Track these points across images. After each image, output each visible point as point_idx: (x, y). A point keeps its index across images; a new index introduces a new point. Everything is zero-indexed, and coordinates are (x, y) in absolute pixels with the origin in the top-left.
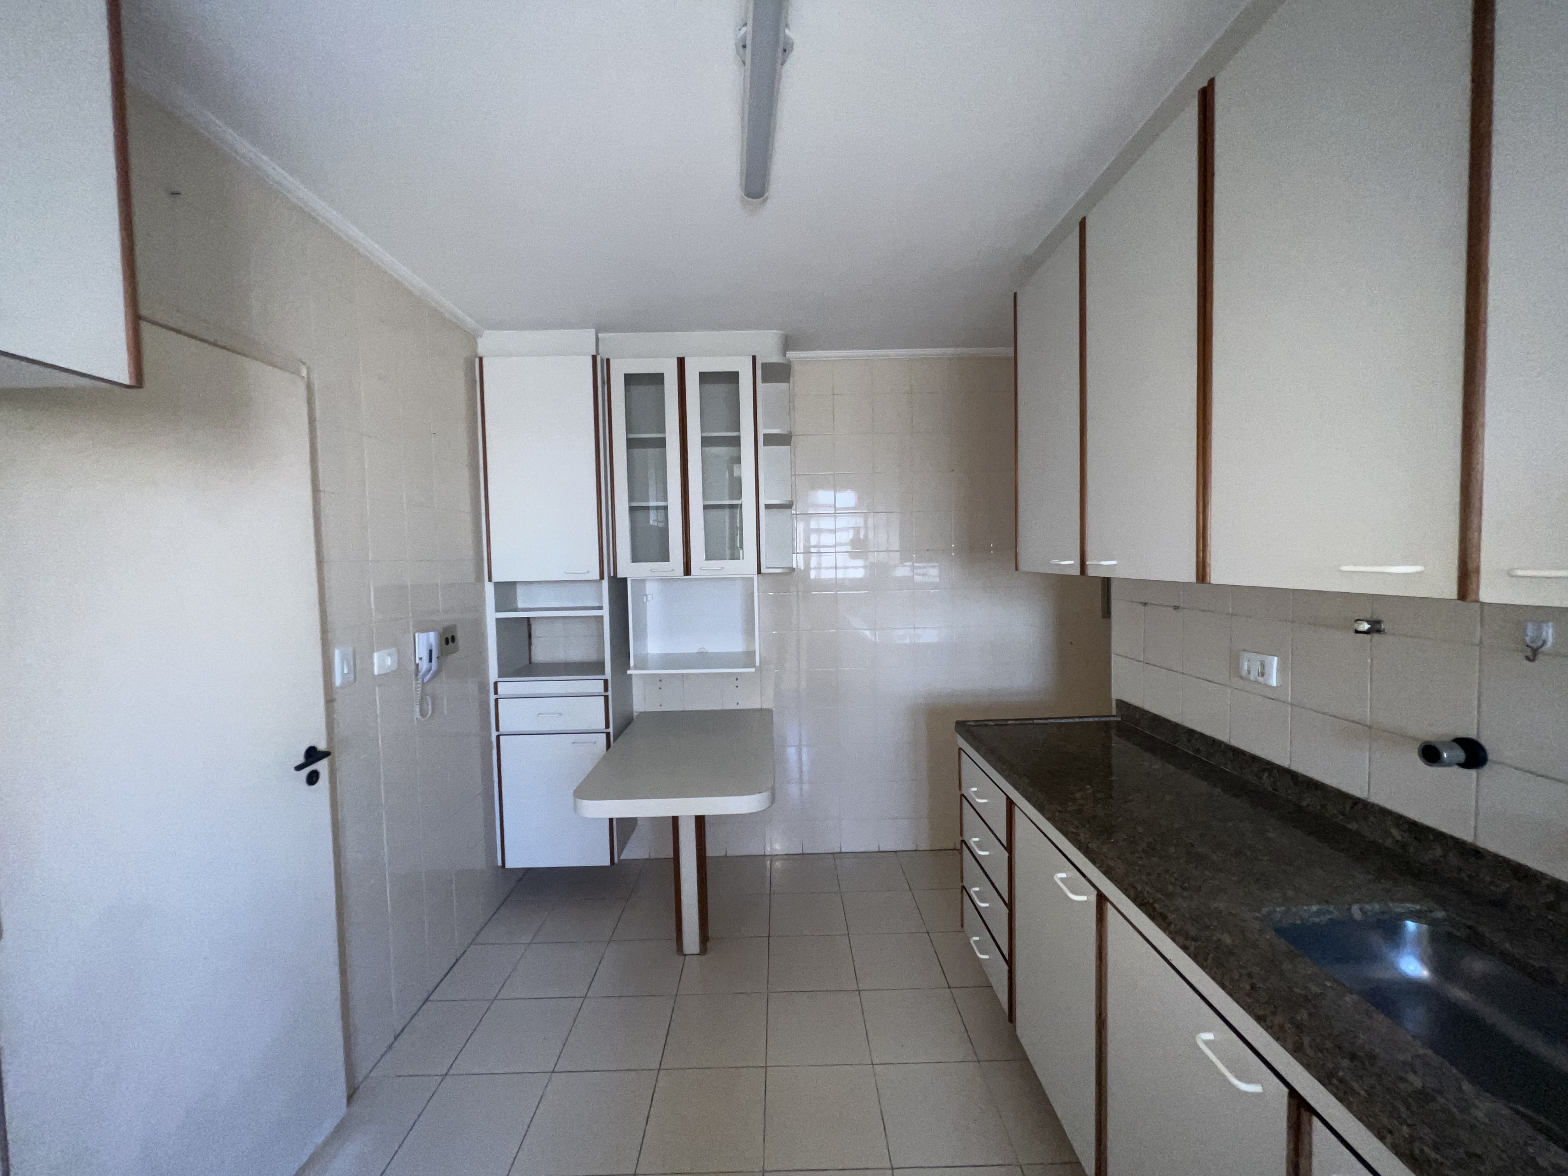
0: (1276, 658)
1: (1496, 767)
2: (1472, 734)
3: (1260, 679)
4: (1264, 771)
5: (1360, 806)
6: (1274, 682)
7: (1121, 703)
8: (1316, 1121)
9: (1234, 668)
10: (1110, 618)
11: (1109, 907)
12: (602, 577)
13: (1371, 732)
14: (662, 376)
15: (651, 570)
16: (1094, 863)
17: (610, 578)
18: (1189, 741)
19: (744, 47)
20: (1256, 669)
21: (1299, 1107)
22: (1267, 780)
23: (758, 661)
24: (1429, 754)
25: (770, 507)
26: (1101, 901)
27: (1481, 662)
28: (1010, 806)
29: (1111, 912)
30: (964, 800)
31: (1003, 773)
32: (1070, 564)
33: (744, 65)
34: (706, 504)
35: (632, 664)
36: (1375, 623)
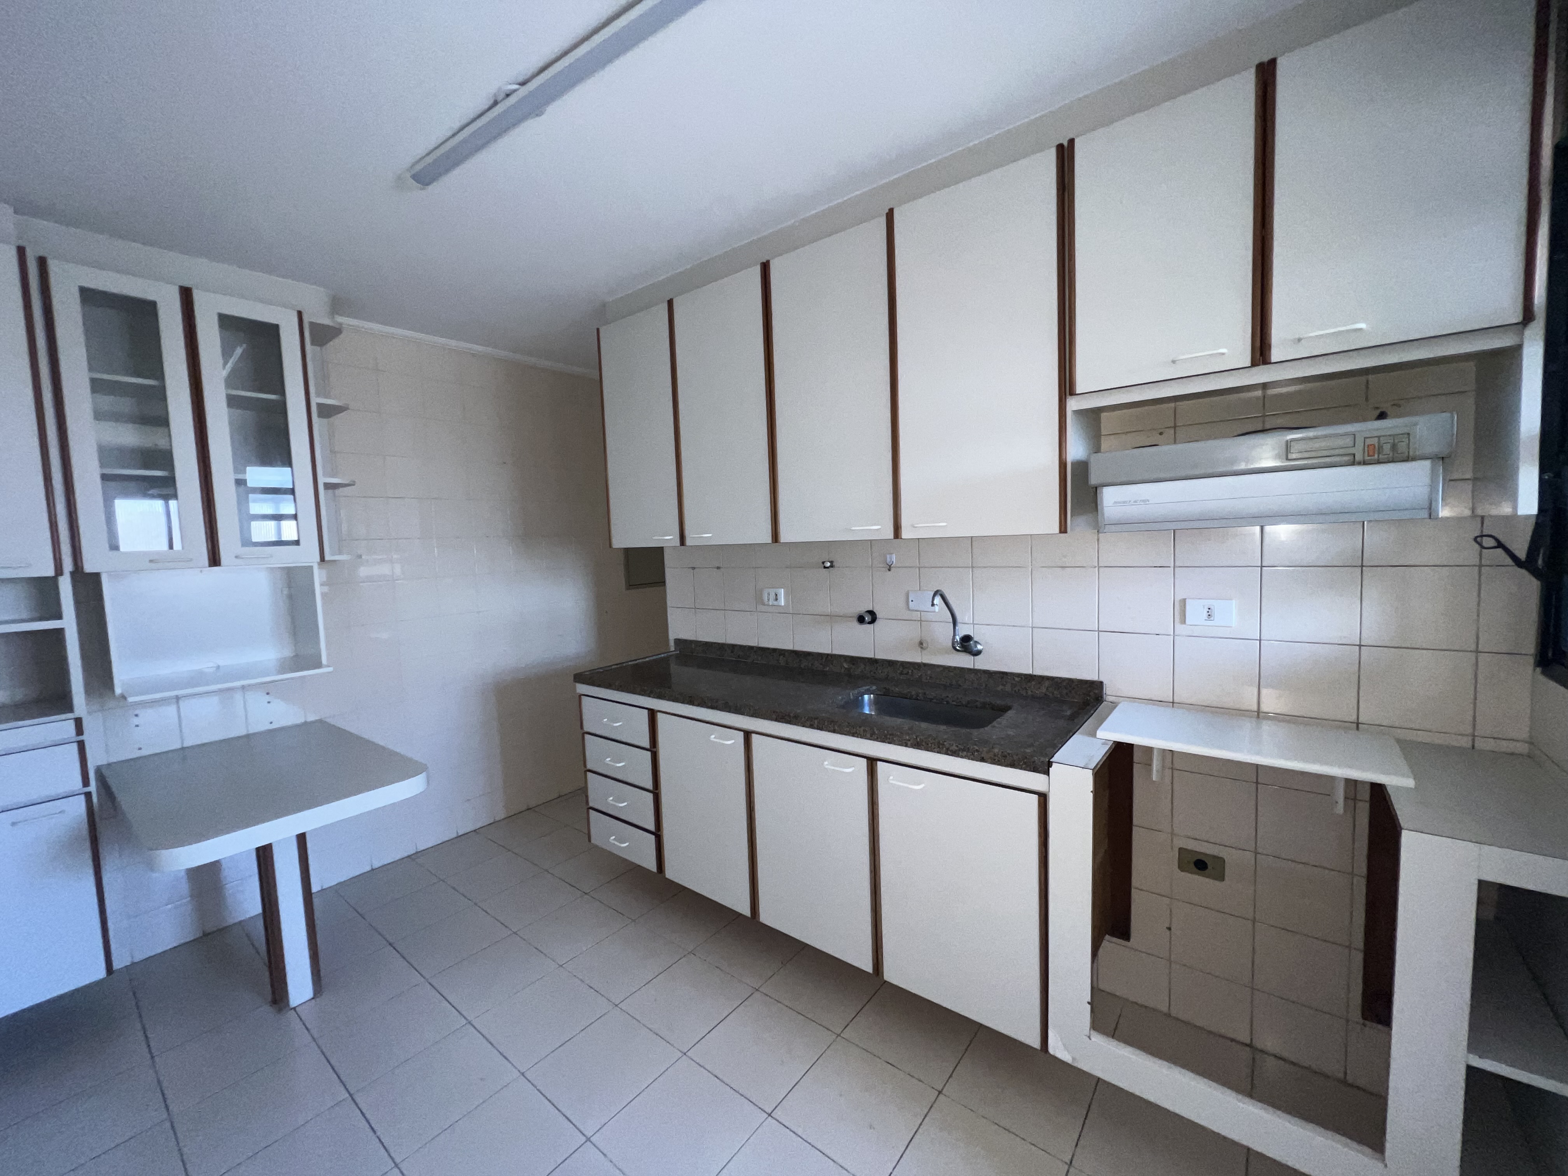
0: (782, 589)
1: (881, 621)
2: (871, 609)
3: (775, 603)
4: (780, 655)
5: (830, 657)
6: (783, 604)
7: (678, 642)
8: (879, 763)
9: (759, 600)
10: (662, 583)
11: (754, 735)
12: (59, 571)
13: (832, 618)
14: (153, 305)
15: (151, 561)
16: (742, 714)
17: (73, 574)
18: (732, 652)
19: (508, 95)
20: (772, 596)
21: (872, 762)
22: (782, 661)
23: (324, 660)
24: (861, 620)
25: (328, 486)
26: (748, 735)
27: (872, 575)
28: (652, 714)
29: (755, 738)
30: (587, 737)
31: (643, 693)
32: (670, 539)
33: (496, 103)
34: (236, 478)
35: (118, 691)
36: (831, 562)
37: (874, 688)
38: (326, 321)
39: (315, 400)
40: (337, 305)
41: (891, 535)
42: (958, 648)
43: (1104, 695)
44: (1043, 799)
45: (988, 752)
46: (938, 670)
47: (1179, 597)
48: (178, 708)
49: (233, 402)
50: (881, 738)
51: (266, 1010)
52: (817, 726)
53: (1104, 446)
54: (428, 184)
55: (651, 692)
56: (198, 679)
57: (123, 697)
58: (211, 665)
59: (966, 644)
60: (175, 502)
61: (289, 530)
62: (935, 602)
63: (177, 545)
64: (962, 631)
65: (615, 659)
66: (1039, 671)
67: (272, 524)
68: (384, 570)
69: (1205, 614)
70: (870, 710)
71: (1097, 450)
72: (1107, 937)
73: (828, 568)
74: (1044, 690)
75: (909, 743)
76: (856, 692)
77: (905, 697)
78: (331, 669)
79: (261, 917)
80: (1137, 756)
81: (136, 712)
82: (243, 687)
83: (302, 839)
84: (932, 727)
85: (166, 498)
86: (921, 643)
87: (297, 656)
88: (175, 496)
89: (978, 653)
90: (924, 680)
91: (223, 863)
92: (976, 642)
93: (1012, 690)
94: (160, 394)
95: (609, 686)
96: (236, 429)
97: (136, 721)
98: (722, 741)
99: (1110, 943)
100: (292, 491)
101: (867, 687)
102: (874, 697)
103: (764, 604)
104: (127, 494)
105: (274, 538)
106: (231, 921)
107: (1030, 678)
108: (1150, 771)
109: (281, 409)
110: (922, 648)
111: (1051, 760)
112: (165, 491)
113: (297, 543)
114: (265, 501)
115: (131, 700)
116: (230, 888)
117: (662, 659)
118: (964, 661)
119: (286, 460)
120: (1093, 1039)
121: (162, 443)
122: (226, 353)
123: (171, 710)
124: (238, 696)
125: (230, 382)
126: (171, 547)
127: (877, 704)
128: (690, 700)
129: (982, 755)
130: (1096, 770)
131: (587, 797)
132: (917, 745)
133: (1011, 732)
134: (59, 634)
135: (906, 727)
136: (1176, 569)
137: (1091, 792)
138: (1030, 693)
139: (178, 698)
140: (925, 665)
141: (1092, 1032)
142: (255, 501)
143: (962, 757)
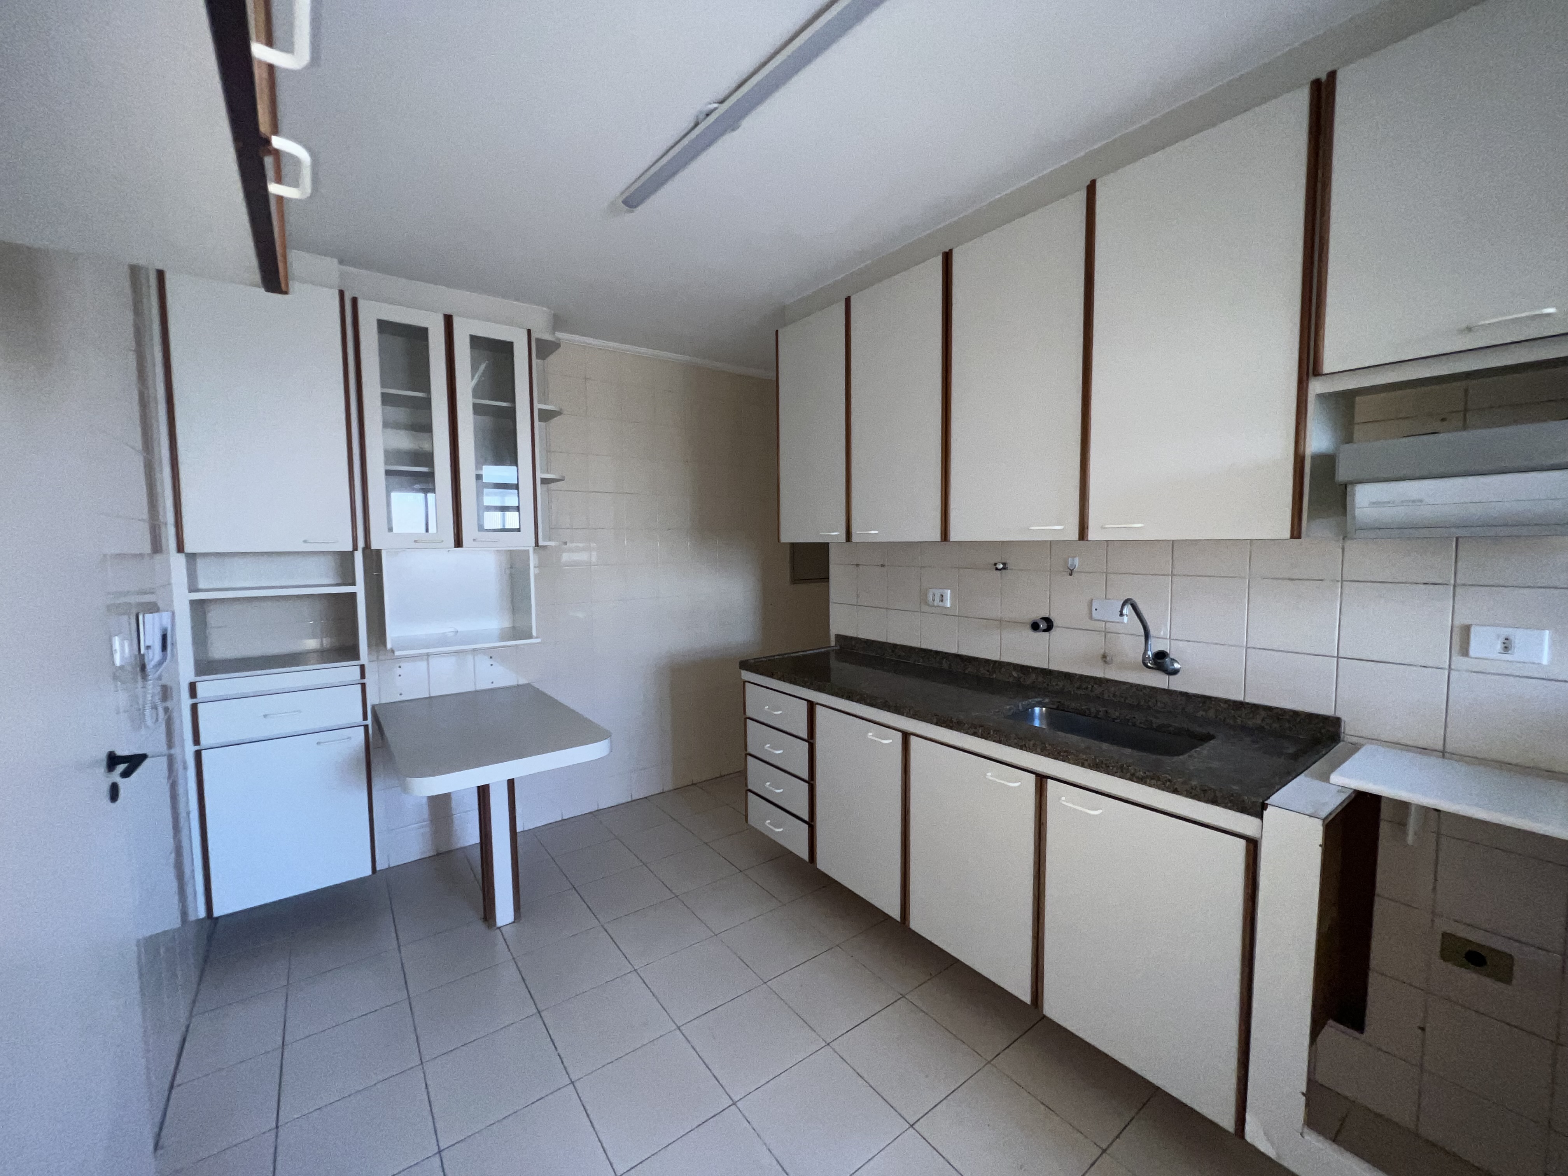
0: (949, 591)
1: (1058, 629)
2: (1047, 615)
3: (941, 604)
4: (943, 658)
5: (997, 664)
6: (949, 605)
7: (839, 637)
8: (1049, 781)
9: (923, 600)
10: (826, 579)
11: (912, 737)
12: (355, 548)
13: (1001, 623)
14: (425, 330)
15: (415, 541)
16: (902, 714)
17: (364, 549)
18: (893, 651)
19: (708, 115)
20: (937, 598)
21: (1041, 779)
22: (945, 665)
23: (534, 633)
24: (1035, 626)
25: (544, 481)
26: (906, 736)
27: (1050, 579)
28: (812, 706)
29: (913, 740)
30: (749, 722)
31: (804, 685)
32: (836, 534)
33: (697, 124)
34: (478, 473)
35: (389, 646)
36: (1004, 564)
37: (1047, 700)
38: (547, 337)
39: (537, 406)
40: (558, 322)
41: (1075, 536)
42: (1149, 665)
43: (1342, 734)
44: (1253, 846)
45: (1184, 783)
46: (1124, 687)
47: (1461, 620)
48: (428, 664)
49: (478, 409)
50: (1053, 755)
51: (480, 926)
52: (982, 734)
53: (1357, 435)
54: (636, 207)
55: (812, 684)
56: (443, 641)
57: (393, 651)
58: (452, 630)
59: (1159, 661)
60: (433, 495)
61: (512, 520)
62: (1125, 611)
63: (432, 529)
64: (1156, 646)
65: (778, 649)
66: (1252, 698)
67: (499, 514)
68: (582, 557)
69: (1499, 646)
70: (1041, 723)
71: (1348, 439)
72: (1331, 1022)
73: (1000, 570)
74: (1259, 721)
75: (1086, 763)
76: (1025, 703)
77: (1083, 713)
78: (539, 640)
79: (479, 847)
80: (1385, 812)
81: (400, 665)
82: (474, 650)
83: (511, 783)
84: (1114, 748)
85: (426, 491)
86: (1104, 657)
87: (514, 628)
88: (433, 490)
89: (1175, 672)
90: (1106, 697)
91: (453, 797)
92: (1173, 660)
93: (1216, 718)
94: (426, 404)
95: (771, 675)
96: (479, 432)
97: (399, 671)
98: (880, 740)
99: (1332, 1030)
100: (516, 487)
101: (1039, 699)
102: (1046, 710)
103: (927, 603)
104: (402, 488)
105: (500, 527)
106: (459, 846)
107: (1239, 705)
108: (1405, 833)
109: (510, 414)
110: (1105, 662)
111: (1266, 802)
112: (424, 486)
113: (519, 530)
114: (496, 494)
115: (397, 653)
116: (457, 816)
117: (823, 653)
118: (1157, 680)
119: (514, 461)
120: (1307, 1137)
121: (426, 447)
122: (474, 368)
123: (422, 665)
124: (470, 657)
125: (476, 393)
126: (427, 530)
127: (1051, 718)
128: (849, 696)
129: (1176, 786)
130: (1327, 822)
131: (746, 779)
132: (1096, 766)
133: (1215, 764)
134: (353, 596)
135: (1083, 746)
136: (1458, 590)
137: (1320, 846)
138: (1239, 721)
139: (428, 655)
140: (1108, 680)
141: (1306, 1130)
142: (487, 495)
143: (1150, 786)
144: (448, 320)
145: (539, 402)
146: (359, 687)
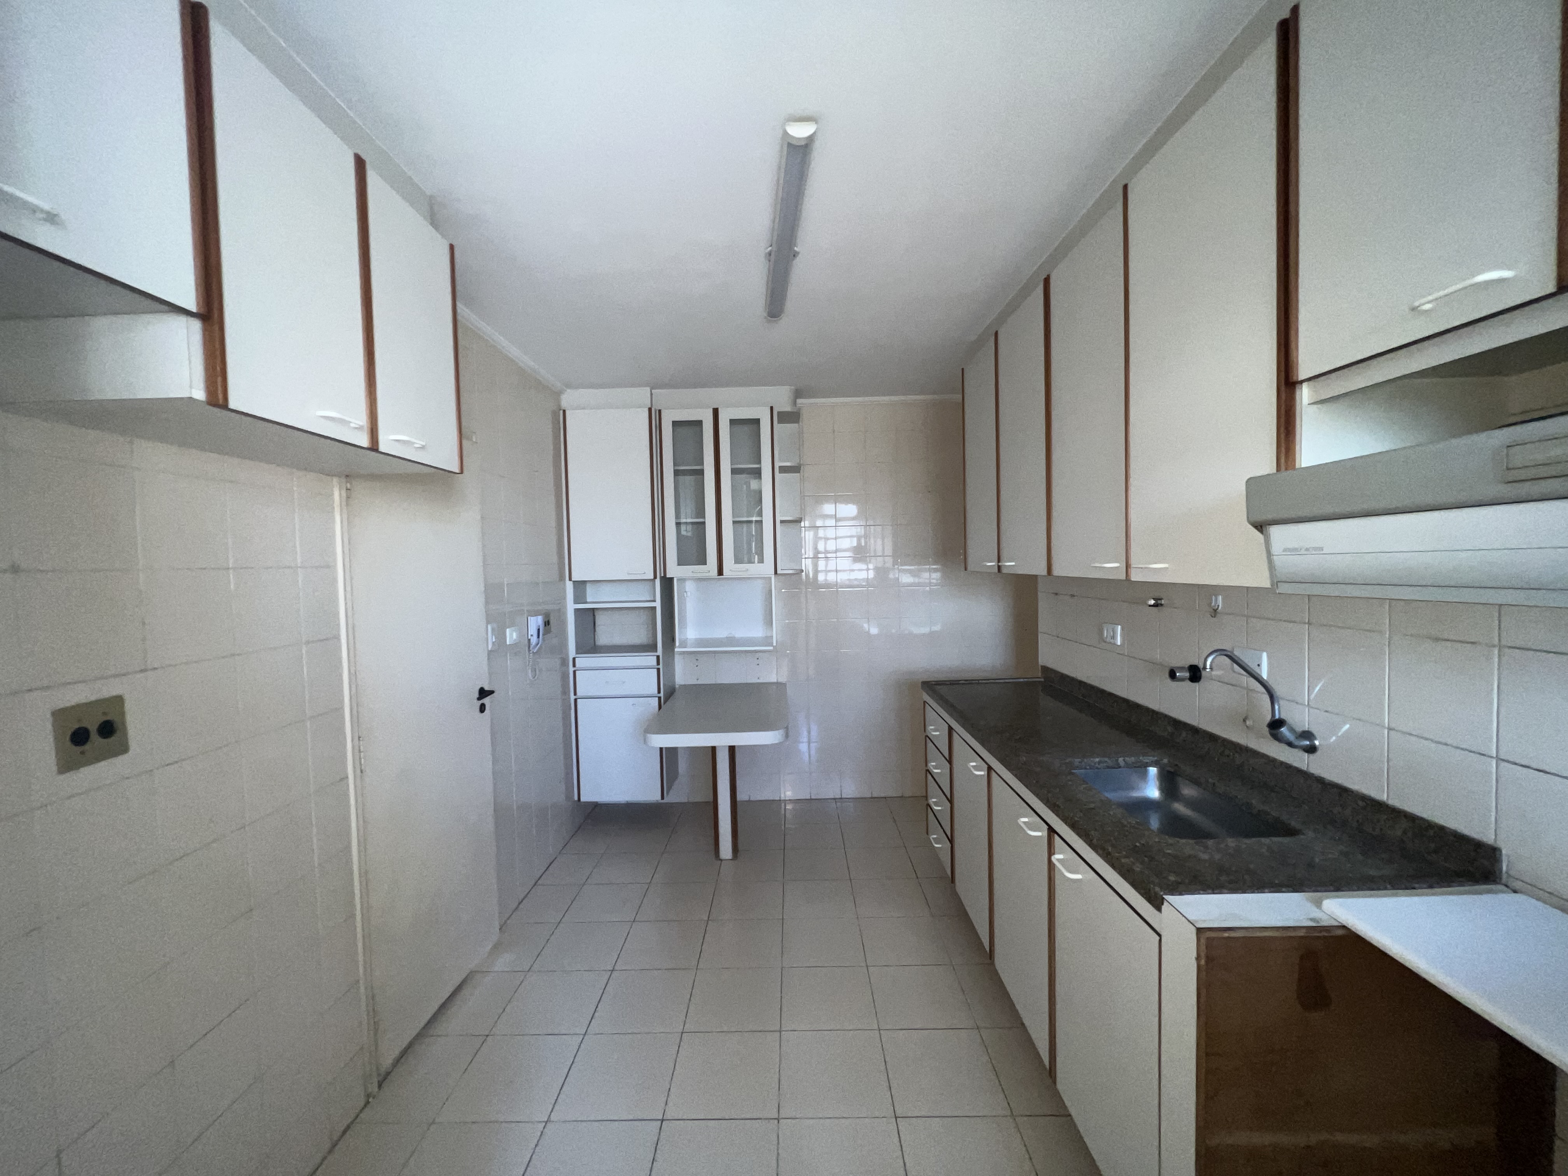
0: (1119, 626)
2: (1196, 662)
3: (1113, 641)
4: (1116, 703)
6: (1119, 642)
7: (1045, 669)
8: (1055, 835)
9: (1101, 635)
11: (992, 772)
12: (656, 576)
13: (1161, 668)
14: (700, 422)
15: (693, 572)
16: (985, 748)
17: (662, 577)
19: (770, 255)
20: (1110, 634)
21: (1051, 832)
22: (1115, 709)
23: (774, 642)
25: (782, 523)
26: (989, 770)
27: (1198, 620)
28: (950, 730)
29: (993, 775)
30: (927, 739)
32: (992, 565)
34: (734, 520)
35: (677, 644)
36: (1159, 600)
37: (1165, 761)
38: (788, 409)
39: (777, 463)
40: (798, 394)
43: (1504, 875)
46: (1262, 761)
51: (710, 856)
54: (780, 316)
66: (1396, 800)
81: (698, 658)
83: (732, 749)
86: (1246, 719)
89: (1315, 752)
93: (1353, 818)
97: (696, 663)
101: (1156, 758)
103: (1104, 641)
107: (1378, 807)
110: (1246, 726)
113: (763, 562)
117: (1030, 682)
128: (964, 724)
134: (655, 608)
138: (1378, 828)
140: (1248, 749)
144: (716, 412)
145: (780, 460)
146: (655, 670)
